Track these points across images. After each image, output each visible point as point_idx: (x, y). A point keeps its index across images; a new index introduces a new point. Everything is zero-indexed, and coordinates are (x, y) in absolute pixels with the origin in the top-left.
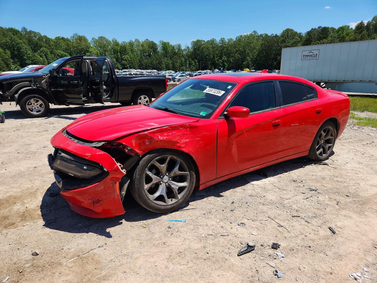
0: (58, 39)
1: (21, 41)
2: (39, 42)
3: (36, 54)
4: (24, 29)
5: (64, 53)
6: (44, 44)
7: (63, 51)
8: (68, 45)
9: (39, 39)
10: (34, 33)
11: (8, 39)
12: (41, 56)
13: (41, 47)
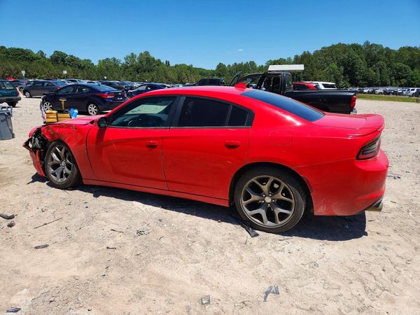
0: (402, 49)
1: (357, 56)
2: (378, 56)
3: (370, 69)
4: (367, 43)
5: (404, 65)
6: (382, 57)
7: (404, 63)
8: (412, 55)
9: (379, 53)
10: (376, 46)
11: (346, 56)
12: (375, 71)
13: (378, 60)
